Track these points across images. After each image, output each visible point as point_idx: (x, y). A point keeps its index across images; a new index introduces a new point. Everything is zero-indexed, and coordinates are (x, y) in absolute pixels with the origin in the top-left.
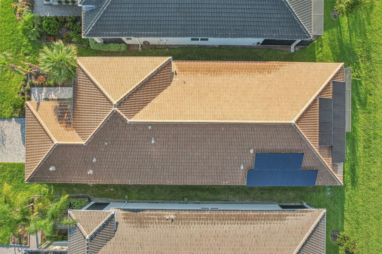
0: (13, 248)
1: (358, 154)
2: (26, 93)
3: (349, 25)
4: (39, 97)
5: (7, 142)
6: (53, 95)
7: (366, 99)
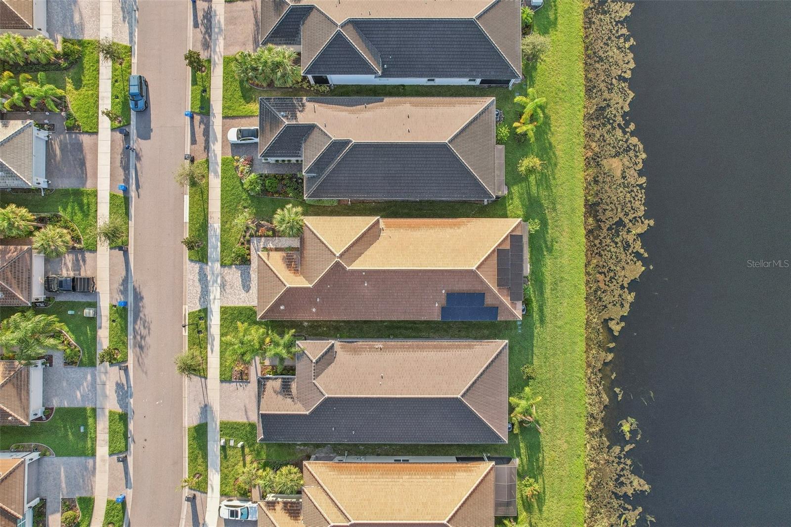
0: (235, 384)
1: (546, 296)
2: (245, 243)
3: (536, 180)
4: (258, 246)
5: (228, 287)
6: (271, 245)
7: (552, 246)
